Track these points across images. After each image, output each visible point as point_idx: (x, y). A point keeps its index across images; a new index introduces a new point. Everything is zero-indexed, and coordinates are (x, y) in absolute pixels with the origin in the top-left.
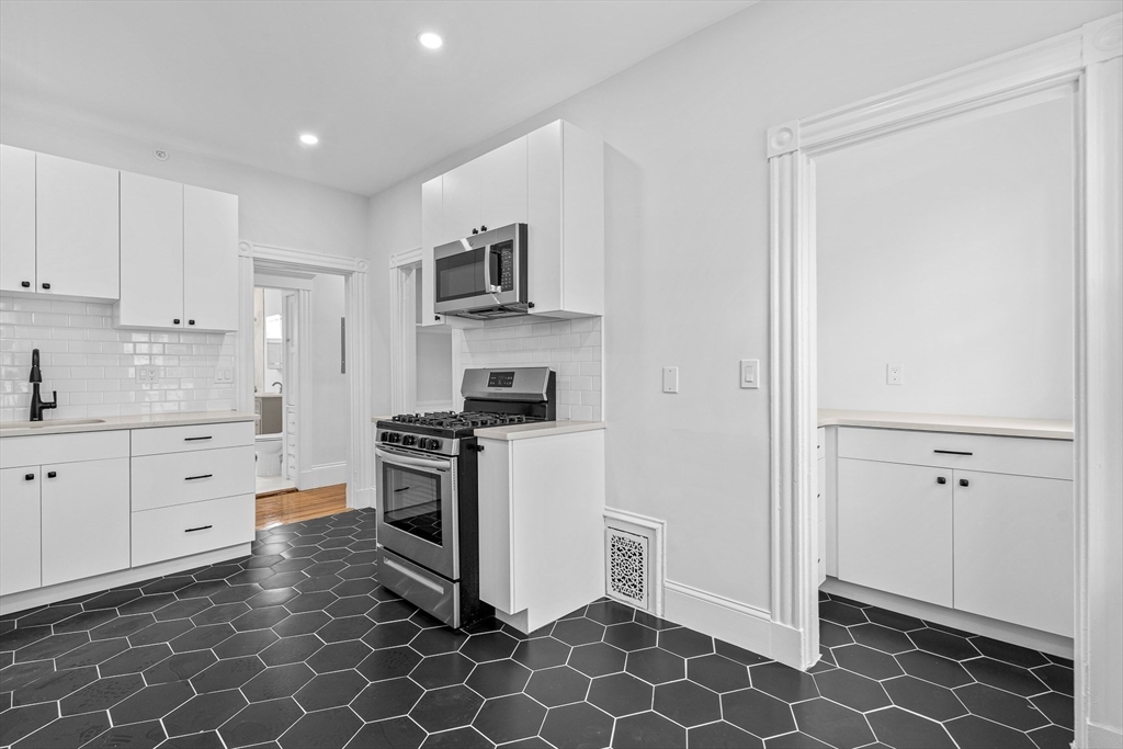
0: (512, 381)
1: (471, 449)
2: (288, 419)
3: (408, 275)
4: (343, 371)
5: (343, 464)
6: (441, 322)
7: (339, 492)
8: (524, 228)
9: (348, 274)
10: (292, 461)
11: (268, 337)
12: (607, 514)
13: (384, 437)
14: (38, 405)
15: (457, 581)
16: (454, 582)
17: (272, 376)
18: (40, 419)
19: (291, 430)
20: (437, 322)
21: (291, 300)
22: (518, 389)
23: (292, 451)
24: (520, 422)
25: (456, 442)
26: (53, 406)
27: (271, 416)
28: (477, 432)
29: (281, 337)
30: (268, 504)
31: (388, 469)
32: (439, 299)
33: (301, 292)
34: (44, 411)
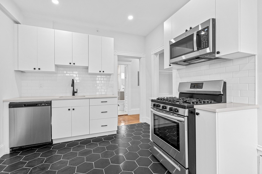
0: (202, 86)
1: (193, 114)
2: (126, 97)
3: (157, 56)
4: (139, 85)
5: (138, 109)
6: (171, 66)
7: (137, 117)
8: (214, 20)
9: (140, 58)
10: (127, 107)
11: (122, 78)
12: (258, 149)
13: (154, 105)
14: (74, 92)
15: (188, 169)
16: (186, 169)
17: (122, 87)
18: (74, 95)
19: (126, 100)
20: (170, 67)
21: (126, 68)
22: (206, 89)
23: (127, 105)
24: (211, 103)
25: (187, 110)
26: (76, 92)
27: (122, 96)
28: (195, 107)
29: (124, 78)
30: (121, 118)
31: (155, 116)
32: (171, 58)
33: (129, 65)
34: (75, 93)
